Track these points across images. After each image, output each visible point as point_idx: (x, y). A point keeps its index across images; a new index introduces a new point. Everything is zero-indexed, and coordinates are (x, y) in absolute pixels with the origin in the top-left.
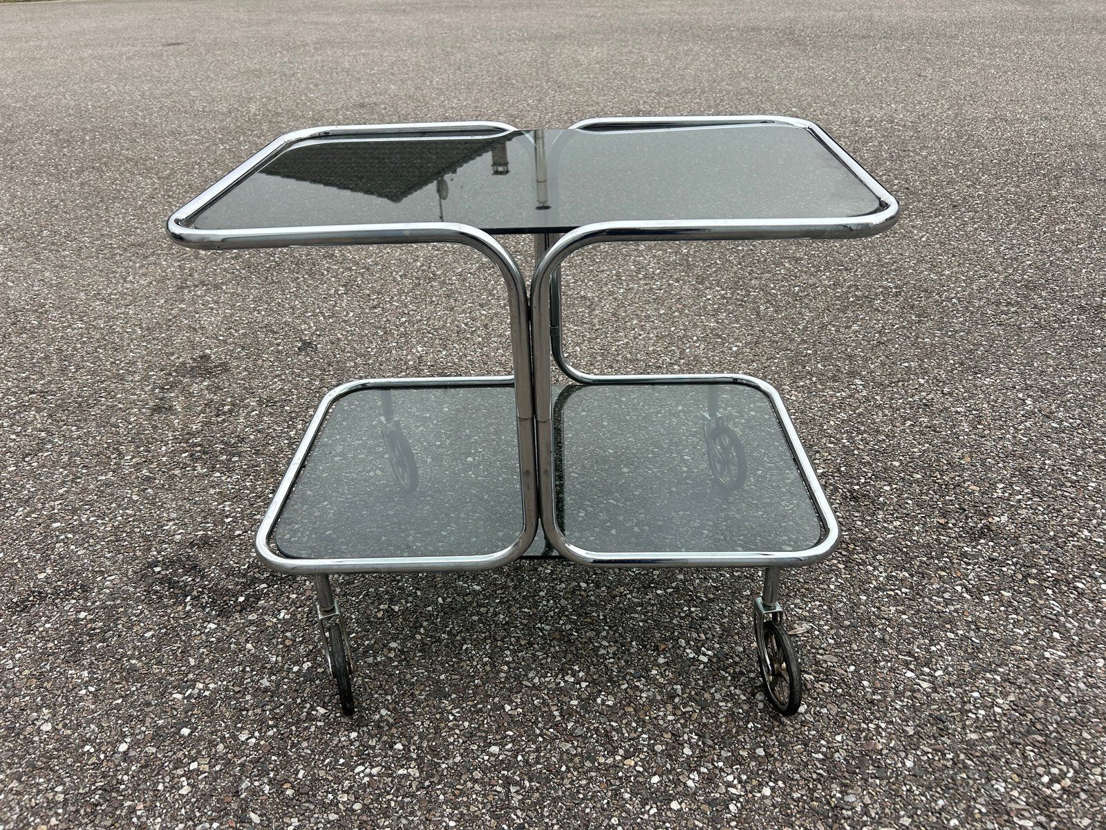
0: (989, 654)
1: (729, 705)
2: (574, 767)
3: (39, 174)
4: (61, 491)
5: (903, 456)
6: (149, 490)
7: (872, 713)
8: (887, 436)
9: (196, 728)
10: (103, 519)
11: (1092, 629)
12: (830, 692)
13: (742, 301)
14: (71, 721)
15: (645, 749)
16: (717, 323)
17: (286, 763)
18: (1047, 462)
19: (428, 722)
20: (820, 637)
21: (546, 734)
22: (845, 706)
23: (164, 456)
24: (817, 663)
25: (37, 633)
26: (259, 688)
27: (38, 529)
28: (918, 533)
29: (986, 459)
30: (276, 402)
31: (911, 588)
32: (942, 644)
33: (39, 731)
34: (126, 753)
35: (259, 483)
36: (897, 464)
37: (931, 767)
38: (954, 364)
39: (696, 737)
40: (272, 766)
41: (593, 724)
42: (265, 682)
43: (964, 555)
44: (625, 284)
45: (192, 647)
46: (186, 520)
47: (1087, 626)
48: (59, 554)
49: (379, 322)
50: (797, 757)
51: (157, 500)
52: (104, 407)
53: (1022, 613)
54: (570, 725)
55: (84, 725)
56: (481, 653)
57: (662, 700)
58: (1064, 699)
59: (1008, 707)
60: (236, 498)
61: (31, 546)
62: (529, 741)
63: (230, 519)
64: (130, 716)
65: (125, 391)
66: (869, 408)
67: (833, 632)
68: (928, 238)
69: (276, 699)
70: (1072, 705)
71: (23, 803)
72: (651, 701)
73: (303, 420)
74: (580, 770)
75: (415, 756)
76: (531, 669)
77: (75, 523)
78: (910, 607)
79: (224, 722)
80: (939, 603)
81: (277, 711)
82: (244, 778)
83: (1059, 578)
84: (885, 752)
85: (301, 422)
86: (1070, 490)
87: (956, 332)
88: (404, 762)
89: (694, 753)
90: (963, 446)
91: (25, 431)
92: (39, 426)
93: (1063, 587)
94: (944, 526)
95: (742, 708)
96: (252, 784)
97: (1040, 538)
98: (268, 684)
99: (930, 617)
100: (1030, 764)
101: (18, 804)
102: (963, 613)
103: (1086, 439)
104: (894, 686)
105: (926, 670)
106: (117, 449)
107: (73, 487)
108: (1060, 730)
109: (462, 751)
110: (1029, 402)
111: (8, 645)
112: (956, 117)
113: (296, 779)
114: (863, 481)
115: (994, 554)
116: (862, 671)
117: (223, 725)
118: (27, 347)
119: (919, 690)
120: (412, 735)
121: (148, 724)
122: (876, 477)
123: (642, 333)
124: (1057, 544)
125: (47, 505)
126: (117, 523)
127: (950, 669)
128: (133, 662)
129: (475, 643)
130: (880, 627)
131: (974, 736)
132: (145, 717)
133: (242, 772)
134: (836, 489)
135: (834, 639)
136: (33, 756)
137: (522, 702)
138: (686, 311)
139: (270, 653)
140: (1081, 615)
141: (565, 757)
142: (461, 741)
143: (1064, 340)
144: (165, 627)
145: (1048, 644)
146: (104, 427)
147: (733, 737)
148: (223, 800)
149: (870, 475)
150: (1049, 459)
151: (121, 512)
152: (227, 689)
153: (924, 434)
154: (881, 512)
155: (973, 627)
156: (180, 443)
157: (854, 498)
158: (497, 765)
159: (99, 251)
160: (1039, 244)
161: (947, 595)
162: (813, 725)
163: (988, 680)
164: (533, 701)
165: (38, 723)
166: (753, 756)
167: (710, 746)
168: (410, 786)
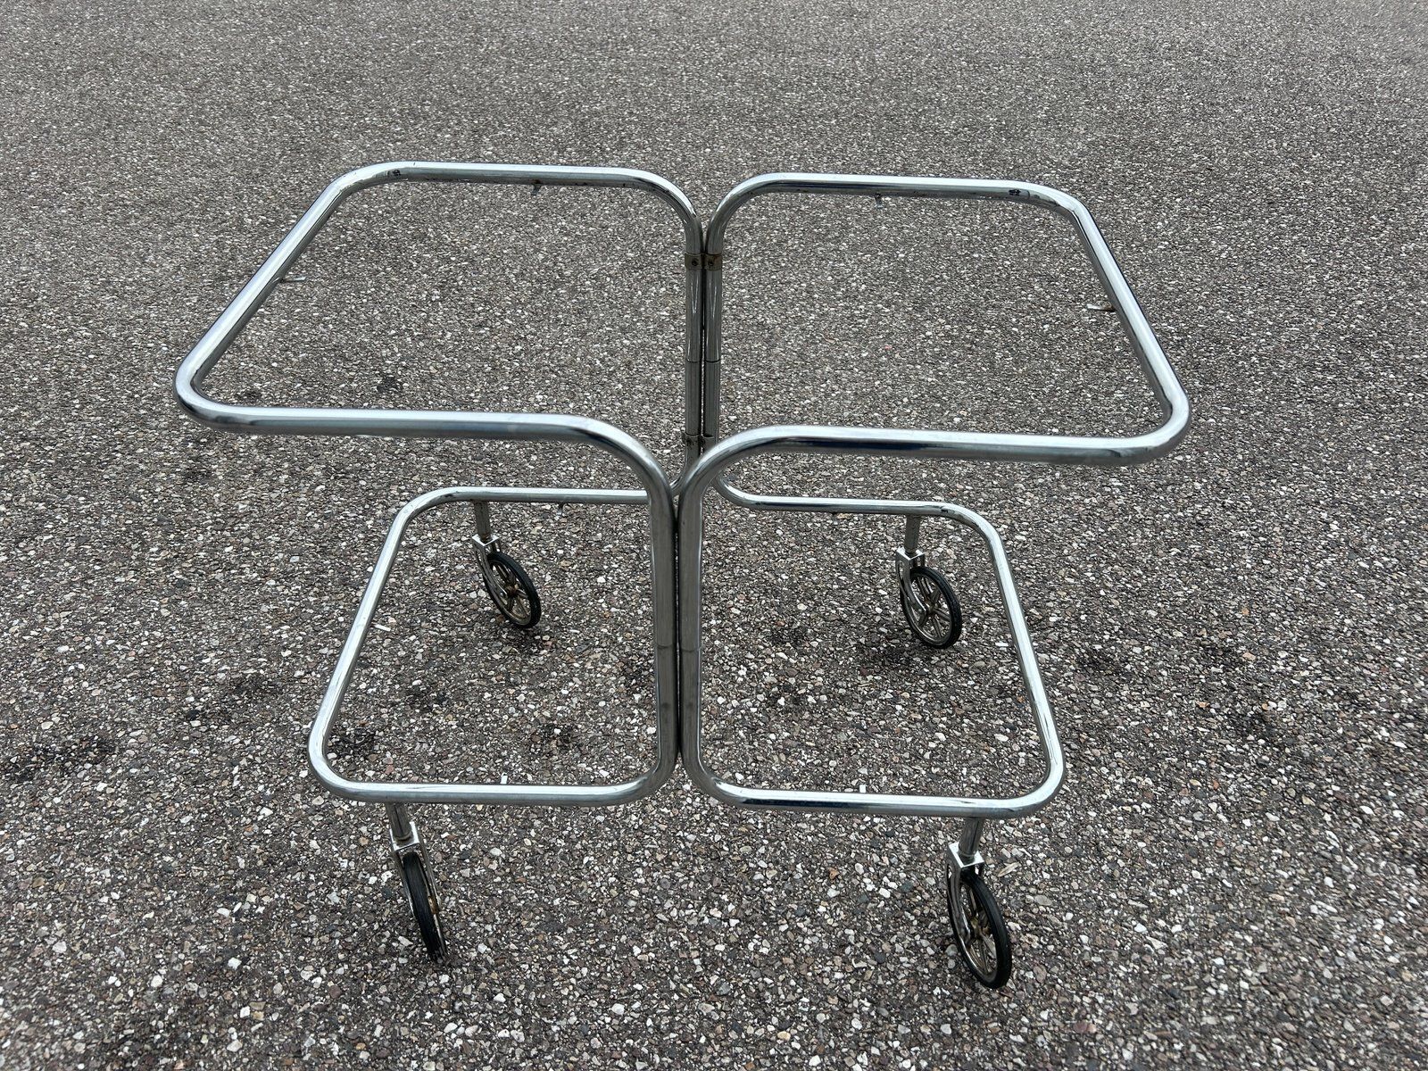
0: (1242, 905)
1: (913, 961)
2: (715, 1039)
3: (22, 74)
4: (68, 597)
5: (1162, 602)
6: (183, 602)
7: (1089, 982)
8: (1145, 570)
9: (248, 959)
10: (124, 643)
11: (1374, 875)
12: (1038, 949)
13: (972, 343)
14: (91, 940)
15: (805, 1018)
16: (937, 376)
17: (360, 1016)
18: (1347, 621)
19: (537, 965)
20: (1033, 870)
21: (683, 991)
22: (1055, 969)
23: (201, 550)
24: (1026, 906)
25: (44, 810)
26: (326, 906)
27: (39, 655)
28: (1170, 720)
29: (1268, 613)
30: (347, 473)
31: (1154, 802)
32: (1185, 887)
33: (51, 953)
34: (160, 989)
35: (327, 598)
36: (1153, 613)
37: (1153, 1060)
38: (1244, 461)
39: (869, 1004)
40: (342, 1017)
41: (742, 979)
42: (334, 898)
43: (1226, 756)
44: (817, 306)
45: (241, 841)
46: (231, 651)
47: (1368, 870)
48: (68, 694)
49: (486, 351)
50: (991, 1040)
51: (194, 618)
52: (120, 468)
53: (1289, 847)
54: (714, 979)
55: (107, 947)
56: (606, 870)
57: (829, 949)
58: (1327, 974)
59: (1257, 981)
60: (297, 620)
61: (32, 680)
62: (662, 999)
63: (288, 653)
64: (165, 937)
65: (147, 443)
66: (1126, 524)
67: (1049, 862)
68: (1229, 255)
69: (347, 922)
70: (1337, 982)
71: (34, 1054)
72: (816, 950)
73: (383, 503)
74: (723, 1043)
75: (519, 1013)
76: (668, 897)
77: (88, 647)
78: (1149, 831)
79: (283, 953)
80: (1186, 827)
81: (349, 940)
82: (307, 1032)
83: (1342, 797)
84: (1099, 1037)
85: (381, 506)
86: (1371, 666)
87: (1251, 410)
88: (506, 1021)
89: (864, 1026)
90: (1242, 591)
91: (17, 500)
92: (35, 492)
93: (1345, 811)
94: (1205, 713)
95: (927, 967)
96: (318, 1041)
97: (1325, 737)
98: (337, 900)
99: (1174, 847)
100: (1275, 1062)
101: (29, 1054)
102: (1215, 843)
103: (1401, 588)
104: (1118, 944)
105: (1161, 923)
106: (139, 535)
107: (83, 592)
108: (1318, 1018)
109: (578, 1009)
110: (1334, 527)
111: (7, 826)
112: (1287, 51)
113: (372, 1038)
114: (1107, 637)
115: (1265, 758)
116: (1081, 921)
117: (281, 956)
118: (15, 365)
119: (1149, 951)
120: (517, 982)
121: (187, 951)
122: (1125, 633)
123: (836, 387)
124: (1345, 747)
125: (50, 618)
126: (141, 651)
127: (1191, 923)
128: (168, 859)
129: (599, 854)
130: (1110, 858)
131: (1211, 1021)
132: (183, 940)
133: (305, 1023)
134: (1072, 647)
135: (1049, 872)
136: (45, 988)
137: (655, 944)
138: (897, 356)
139: (341, 856)
140: (1363, 854)
141: (705, 1024)
142: (577, 994)
143: (1391, 431)
144: (207, 810)
145: (1316, 894)
146: (121, 498)
147: (914, 1006)
148: (281, 1062)
149: (1117, 628)
150: (1350, 617)
151: (147, 633)
152: (286, 906)
153: (1193, 570)
154: (1126, 687)
155: (1226, 864)
156: (222, 530)
157: (1094, 663)
158: (621, 1031)
159: (107, 209)
160: (1377, 273)
161: (1197, 816)
162: (1014, 994)
163: (1236, 942)
164: (669, 942)
165: (50, 942)
166: (937, 1035)
167: (885, 1018)
168: (513, 1054)
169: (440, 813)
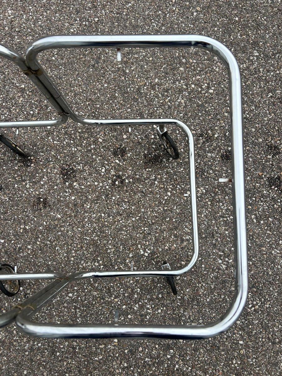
2: (97, 302)
15: (122, 295)
21: (88, 289)
22: (193, 276)
37: (215, 301)
39: (139, 290)
41: (104, 284)
50: (172, 298)
54: (96, 285)
56: (63, 252)
62: (82, 292)
74: (100, 303)
76: (82, 260)
84: (201, 296)
89: (138, 296)
109: (60, 295)
129: (60, 246)
141: (94, 298)
147: (152, 290)
158: (72, 301)
166: (157, 298)
167: (144, 294)
168: (44, 309)
169: (10, 234)
